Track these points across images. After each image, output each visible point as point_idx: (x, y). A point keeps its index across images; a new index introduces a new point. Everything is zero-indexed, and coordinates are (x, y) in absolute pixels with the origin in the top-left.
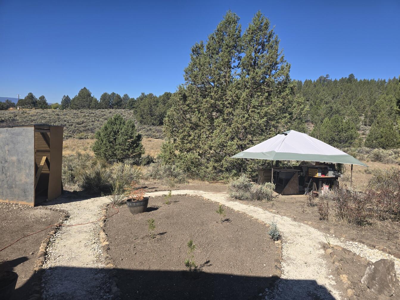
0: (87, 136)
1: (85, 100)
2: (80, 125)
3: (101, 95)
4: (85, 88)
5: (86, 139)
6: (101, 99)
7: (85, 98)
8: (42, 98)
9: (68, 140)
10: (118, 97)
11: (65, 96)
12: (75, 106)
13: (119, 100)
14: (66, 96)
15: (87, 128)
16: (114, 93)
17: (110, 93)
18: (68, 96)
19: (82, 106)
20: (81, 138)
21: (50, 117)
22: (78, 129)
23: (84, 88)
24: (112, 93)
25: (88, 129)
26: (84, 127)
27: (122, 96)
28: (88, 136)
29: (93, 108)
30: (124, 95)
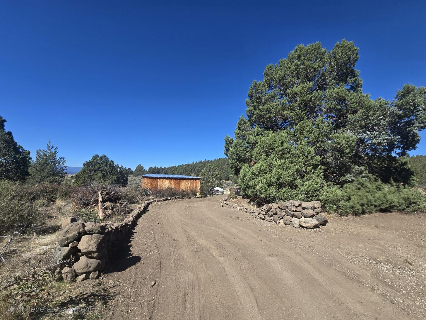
10: (158, 169)
24: (154, 166)
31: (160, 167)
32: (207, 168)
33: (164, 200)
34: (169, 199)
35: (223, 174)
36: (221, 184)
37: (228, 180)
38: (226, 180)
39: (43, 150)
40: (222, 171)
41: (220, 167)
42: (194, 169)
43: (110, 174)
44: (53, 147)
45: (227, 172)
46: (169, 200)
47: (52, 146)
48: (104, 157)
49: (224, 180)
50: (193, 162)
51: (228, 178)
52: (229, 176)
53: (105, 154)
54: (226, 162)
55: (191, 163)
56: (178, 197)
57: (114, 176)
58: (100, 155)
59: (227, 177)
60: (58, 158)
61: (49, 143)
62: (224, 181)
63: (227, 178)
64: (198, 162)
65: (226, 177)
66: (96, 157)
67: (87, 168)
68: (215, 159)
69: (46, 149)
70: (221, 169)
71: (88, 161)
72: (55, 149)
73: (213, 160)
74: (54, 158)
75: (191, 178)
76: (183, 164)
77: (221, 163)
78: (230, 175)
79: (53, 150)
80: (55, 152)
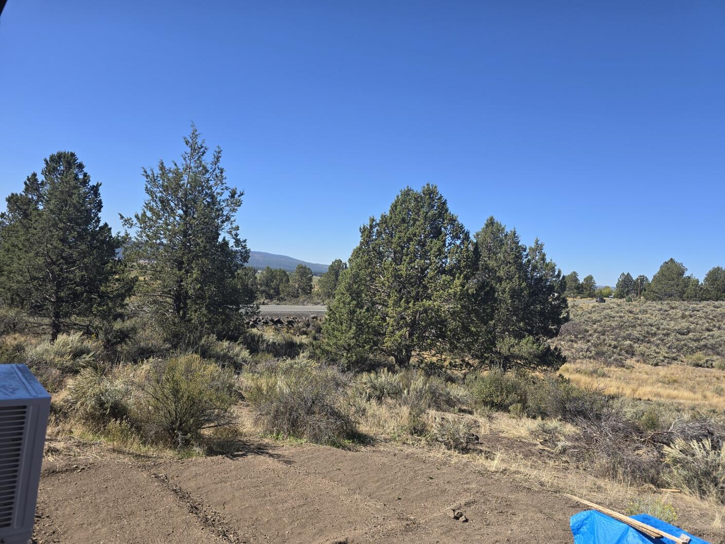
0: (710, 362)
1: (672, 283)
2: (685, 337)
3: (707, 272)
4: (672, 260)
5: (708, 367)
6: (706, 279)
7: (674, 280)
8: (589, 279)
9: (673, 366)
11: (623, 274)
12: (652, 295)
14: (626, 274)
15: (702, 343)
18: (628, 274)
19: (666, 295)
20: (698, 365)
21: (621, 317)
22: (686, 345)
23: (669, 259)
25: (705, 346)
26: (695, 341)
28: (713, 361)
29: (689, 298)
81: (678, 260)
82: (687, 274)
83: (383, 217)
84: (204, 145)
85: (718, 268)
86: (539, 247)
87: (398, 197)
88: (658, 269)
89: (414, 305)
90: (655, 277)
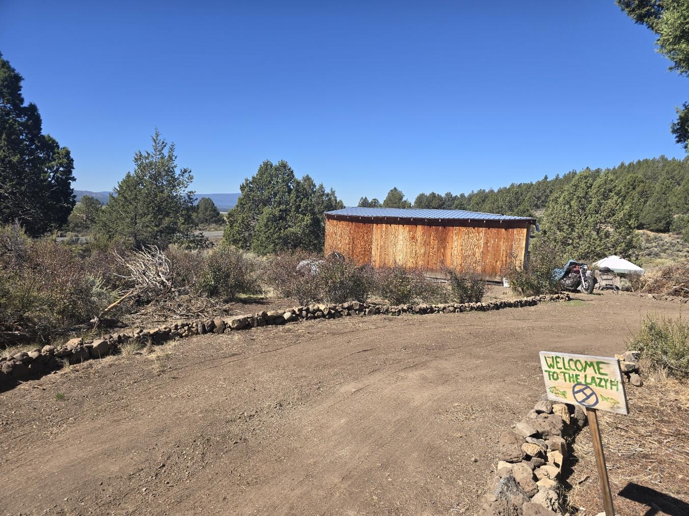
3: (416, 197)
4: (395, 188)
6: (416, 202)
7: (396, 203)
10: (440, 198)
11: (362, 198)
13: (440, 203)
16: (433, 193)
17: (428, 193)
18: (366, 198)
24: (431, 192)
27: (443, 195)
30: (446, 194)
31: (447, 194)
32: (576, 186)
33: (244, 325)
34: (287, 316)
35: (648, 211)
36: (630, 245)
37: (666, 230)
38: (658, 231)
39: (149, 154)
40: (645, 202)
41: (638, 189)
42: (547, 196)
43: (297, 211)
44: (165, 146)
45: (664, 204)
46: (283, 322)
47: (163, 143)
48: (284, 166)
49: (652, 231)
50: (546, 178)
51: (669, 224)
52: (669, 216)
53: (285, 160)
54: (664, 173)
55: (541, 179)
56: (349, 308)
57: (305, 214)
58: (275, 163)
59: (664, 222)
60: (177, 172)
61: (157, 135)
62: (649, 232)
63: (662, 225)
64: (561, 177)
65: (659, 220)
66: (267, 166)
67: (247, 196)
68: (622, 164)
69: (151, 151)
70: (642, 194)
71: (251, 179)
72: (171, 149)
73: (614, 169)
74: (170, 172)
75: (488, 221)
76: (512, 185)
77: (645, 176)
78: (675, 216)
79: (166, 152)
80: (170, 158)
81: (399, 189)
82: (404, 199)
83: (253, 178)
84: (165, 142)
85: (423, 194)
86: (333, 193)
87: (261, 166)
88: (387, 195)
89: (284, 231)
90: (385, 201)
